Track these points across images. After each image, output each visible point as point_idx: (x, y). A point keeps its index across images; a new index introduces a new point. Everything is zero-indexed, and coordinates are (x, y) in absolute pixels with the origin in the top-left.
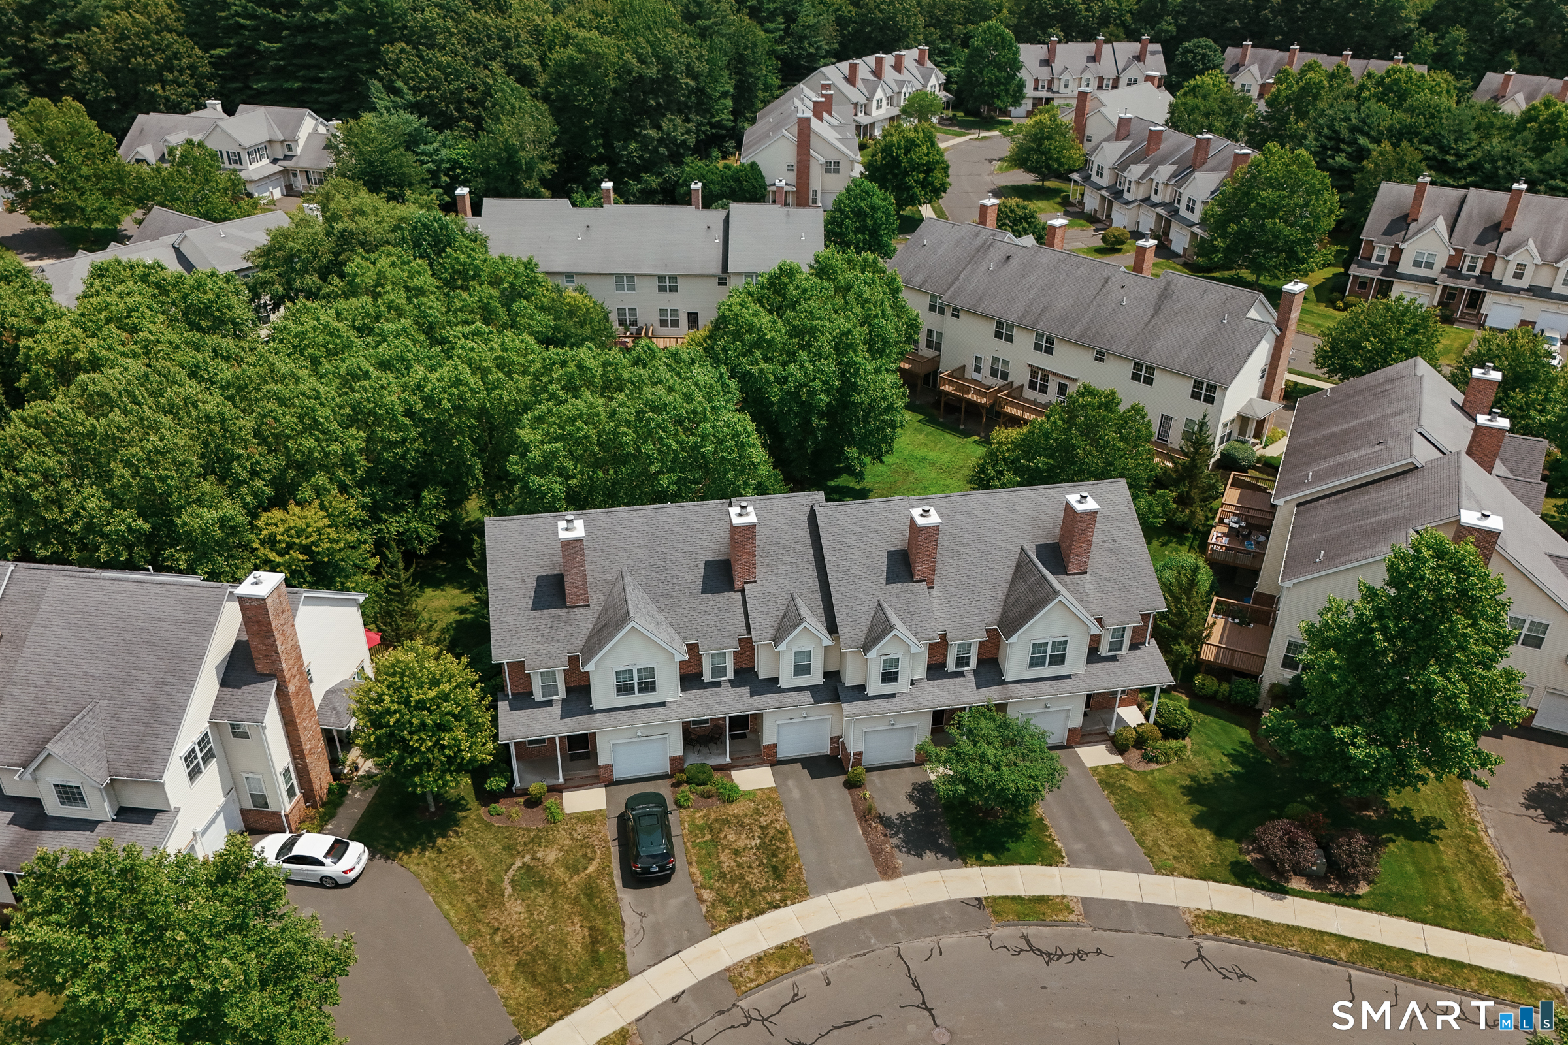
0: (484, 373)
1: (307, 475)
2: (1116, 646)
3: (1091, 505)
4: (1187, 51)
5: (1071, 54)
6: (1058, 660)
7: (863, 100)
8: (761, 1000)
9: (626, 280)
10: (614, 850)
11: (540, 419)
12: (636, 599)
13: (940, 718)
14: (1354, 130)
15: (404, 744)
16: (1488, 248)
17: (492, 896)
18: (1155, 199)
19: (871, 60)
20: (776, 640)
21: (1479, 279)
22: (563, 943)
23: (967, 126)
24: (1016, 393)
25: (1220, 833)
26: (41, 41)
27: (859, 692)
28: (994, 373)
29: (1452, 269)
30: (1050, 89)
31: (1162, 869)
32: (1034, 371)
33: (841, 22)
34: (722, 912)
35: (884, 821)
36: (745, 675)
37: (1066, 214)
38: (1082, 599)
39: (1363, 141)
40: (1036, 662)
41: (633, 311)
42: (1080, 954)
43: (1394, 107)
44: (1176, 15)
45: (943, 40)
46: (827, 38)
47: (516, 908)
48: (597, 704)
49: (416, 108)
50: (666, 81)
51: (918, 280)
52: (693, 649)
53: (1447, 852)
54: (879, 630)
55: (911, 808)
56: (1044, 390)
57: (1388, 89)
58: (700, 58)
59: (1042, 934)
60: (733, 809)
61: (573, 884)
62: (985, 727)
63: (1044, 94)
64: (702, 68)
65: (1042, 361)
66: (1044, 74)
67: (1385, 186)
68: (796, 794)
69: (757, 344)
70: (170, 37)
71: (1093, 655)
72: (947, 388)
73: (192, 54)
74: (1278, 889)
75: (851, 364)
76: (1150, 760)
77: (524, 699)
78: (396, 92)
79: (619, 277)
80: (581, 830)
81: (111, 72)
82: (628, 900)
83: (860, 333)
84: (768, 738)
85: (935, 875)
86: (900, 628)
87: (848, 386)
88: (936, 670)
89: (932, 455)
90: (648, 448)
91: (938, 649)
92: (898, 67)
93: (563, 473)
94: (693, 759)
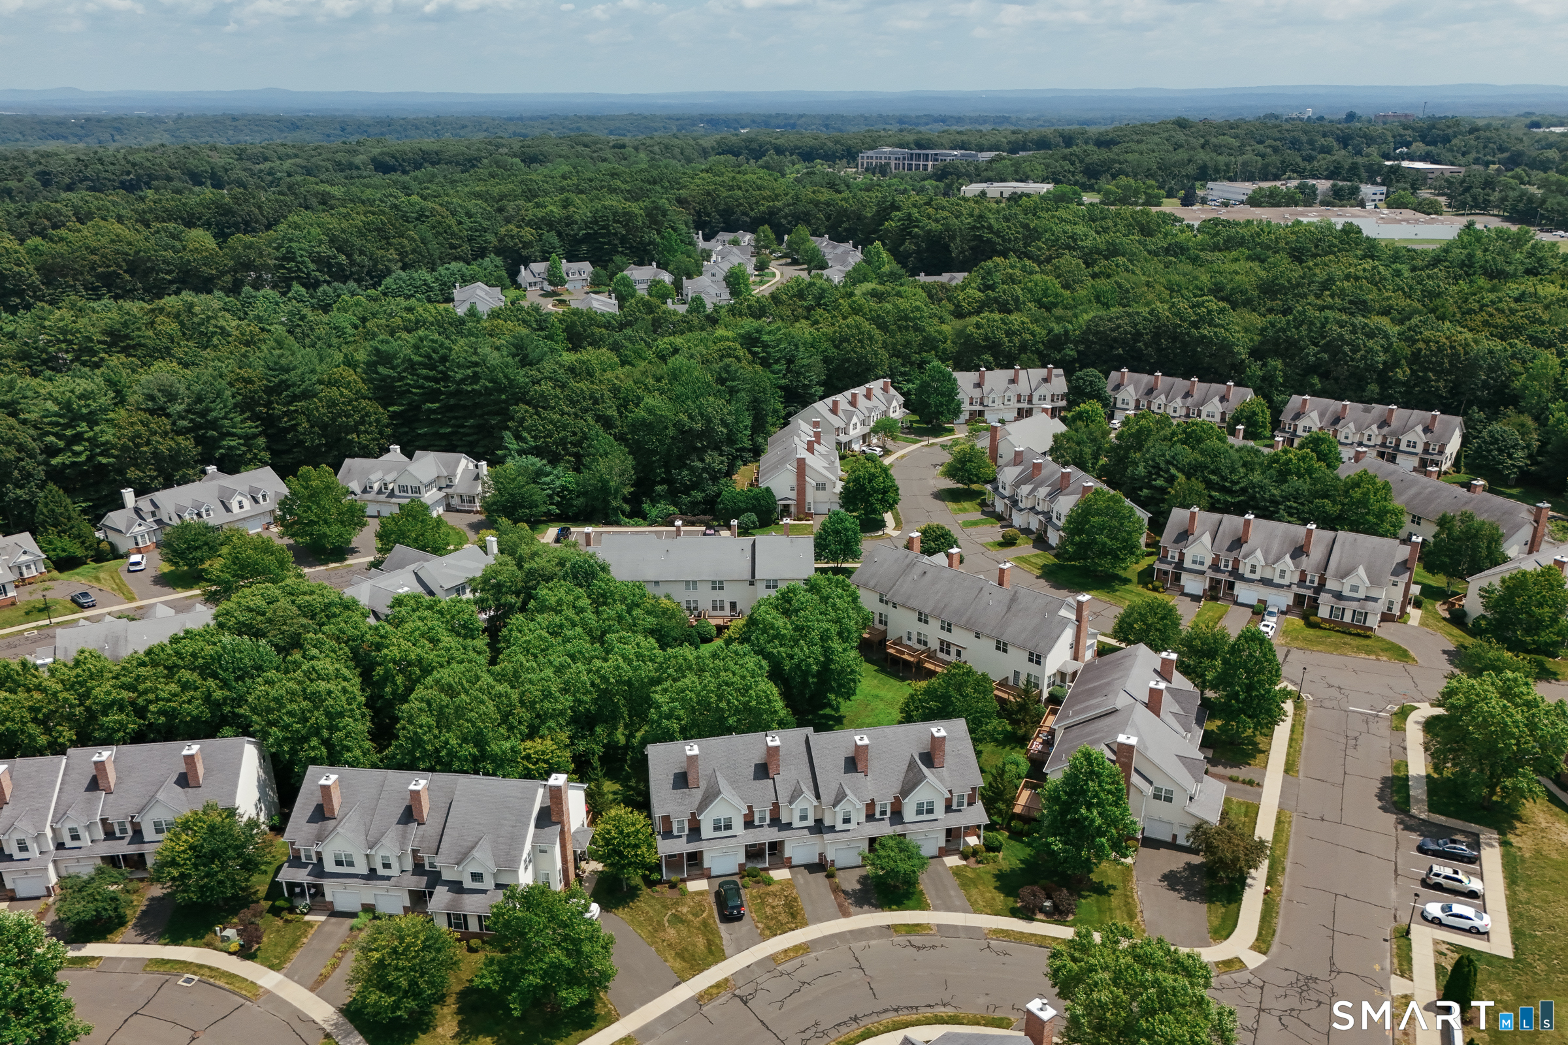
0: (629, 662)
1: (543, 722)
2: (960, 804)
3: (943, 733)
4: (1079, 378)
5: (997, 378)
6: (930, 811)
7: (843, 425)
8: (787, 967)
9: (692, 584)
10: (714, 907)
11: (665, 690)
12: (723, 784)
13: (872, 841)
14: (1168, 462)
15: (620, 854)
16: (1234, 554)
17: (660, 927)
18: (1039, 509)
19: (848, 394)
20: (791, 803)
21: (1231, 574)
22: (695, 945)
23: (921, 433)
24: (931, 655)
25: (1008, 894)
26: (279, 409)
27: (832, 829)
28: (919, 641)
29: (1215, 567)
30: (982, 404)
31: (977, 911)
32: (942, 642)
33: (826, 360)
34: (767, 932)
35: (845, 893)
36: (775, 821)
37: (983, 513)
38: (942, 781)
39: (1173, 471)
40: (919, 812)
41: (695, 602)
42: (933, 947)
43: (1193, 448)
44: (1076, 343)
45: (903, 365)
46: (816, 374)
47: (672, 932)
48: (704, 836)
49: (538, 452)
50: (707, 433)
51: (872, 583)
52: (750, 808)
53: (1115, 901)
54: (840, 797)
55: (858, 887)
56: (948, 653)
57: (1189, 436)
58: (730, 413)
59: (916, 940)
60: (771, 888)
61: (697, 921)
62: (891, 843)
63: (978, 408)
64: (730, 419)
65: (945, 636)
66: (976, 393)
67: (1175, 510)
68: (802, 881)
69: (775, 637)
70: (364, 403)
71: (948, 808)
72: (891, 651)
73: (379, 413)
74: (1030, 918)
75: (830, 648)
76: (979, 862)
77: (668, 834)
78: (524, 440)
79: (687, 583)
80: (697, 898)
81: (324, 427)
82: (723, 928)
83: (834, 629)
84: (787, 854)
85: (868, 915)
86: (850, 796)
87: (829, 660)
88: (870, 817)
89: (882, 693)
90: (723, 705)
91: (871, 806)
92: (868, 396)
93: (679, 719)
94: (749, 865)
